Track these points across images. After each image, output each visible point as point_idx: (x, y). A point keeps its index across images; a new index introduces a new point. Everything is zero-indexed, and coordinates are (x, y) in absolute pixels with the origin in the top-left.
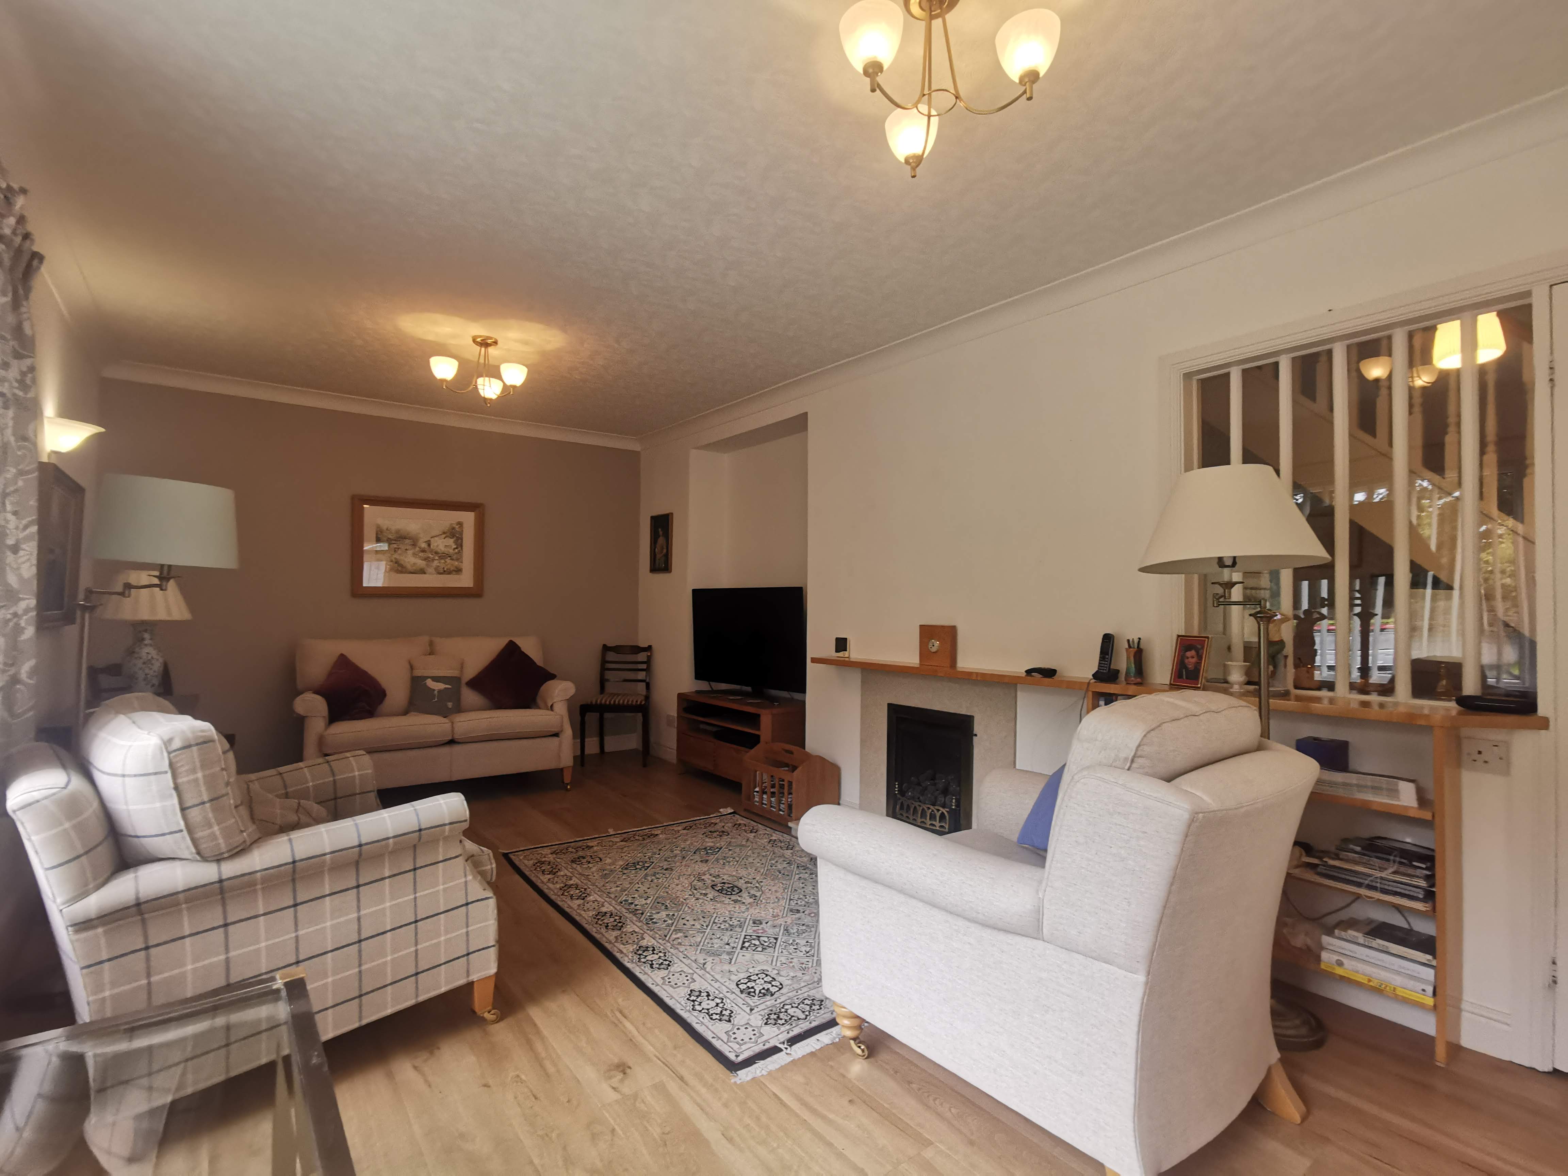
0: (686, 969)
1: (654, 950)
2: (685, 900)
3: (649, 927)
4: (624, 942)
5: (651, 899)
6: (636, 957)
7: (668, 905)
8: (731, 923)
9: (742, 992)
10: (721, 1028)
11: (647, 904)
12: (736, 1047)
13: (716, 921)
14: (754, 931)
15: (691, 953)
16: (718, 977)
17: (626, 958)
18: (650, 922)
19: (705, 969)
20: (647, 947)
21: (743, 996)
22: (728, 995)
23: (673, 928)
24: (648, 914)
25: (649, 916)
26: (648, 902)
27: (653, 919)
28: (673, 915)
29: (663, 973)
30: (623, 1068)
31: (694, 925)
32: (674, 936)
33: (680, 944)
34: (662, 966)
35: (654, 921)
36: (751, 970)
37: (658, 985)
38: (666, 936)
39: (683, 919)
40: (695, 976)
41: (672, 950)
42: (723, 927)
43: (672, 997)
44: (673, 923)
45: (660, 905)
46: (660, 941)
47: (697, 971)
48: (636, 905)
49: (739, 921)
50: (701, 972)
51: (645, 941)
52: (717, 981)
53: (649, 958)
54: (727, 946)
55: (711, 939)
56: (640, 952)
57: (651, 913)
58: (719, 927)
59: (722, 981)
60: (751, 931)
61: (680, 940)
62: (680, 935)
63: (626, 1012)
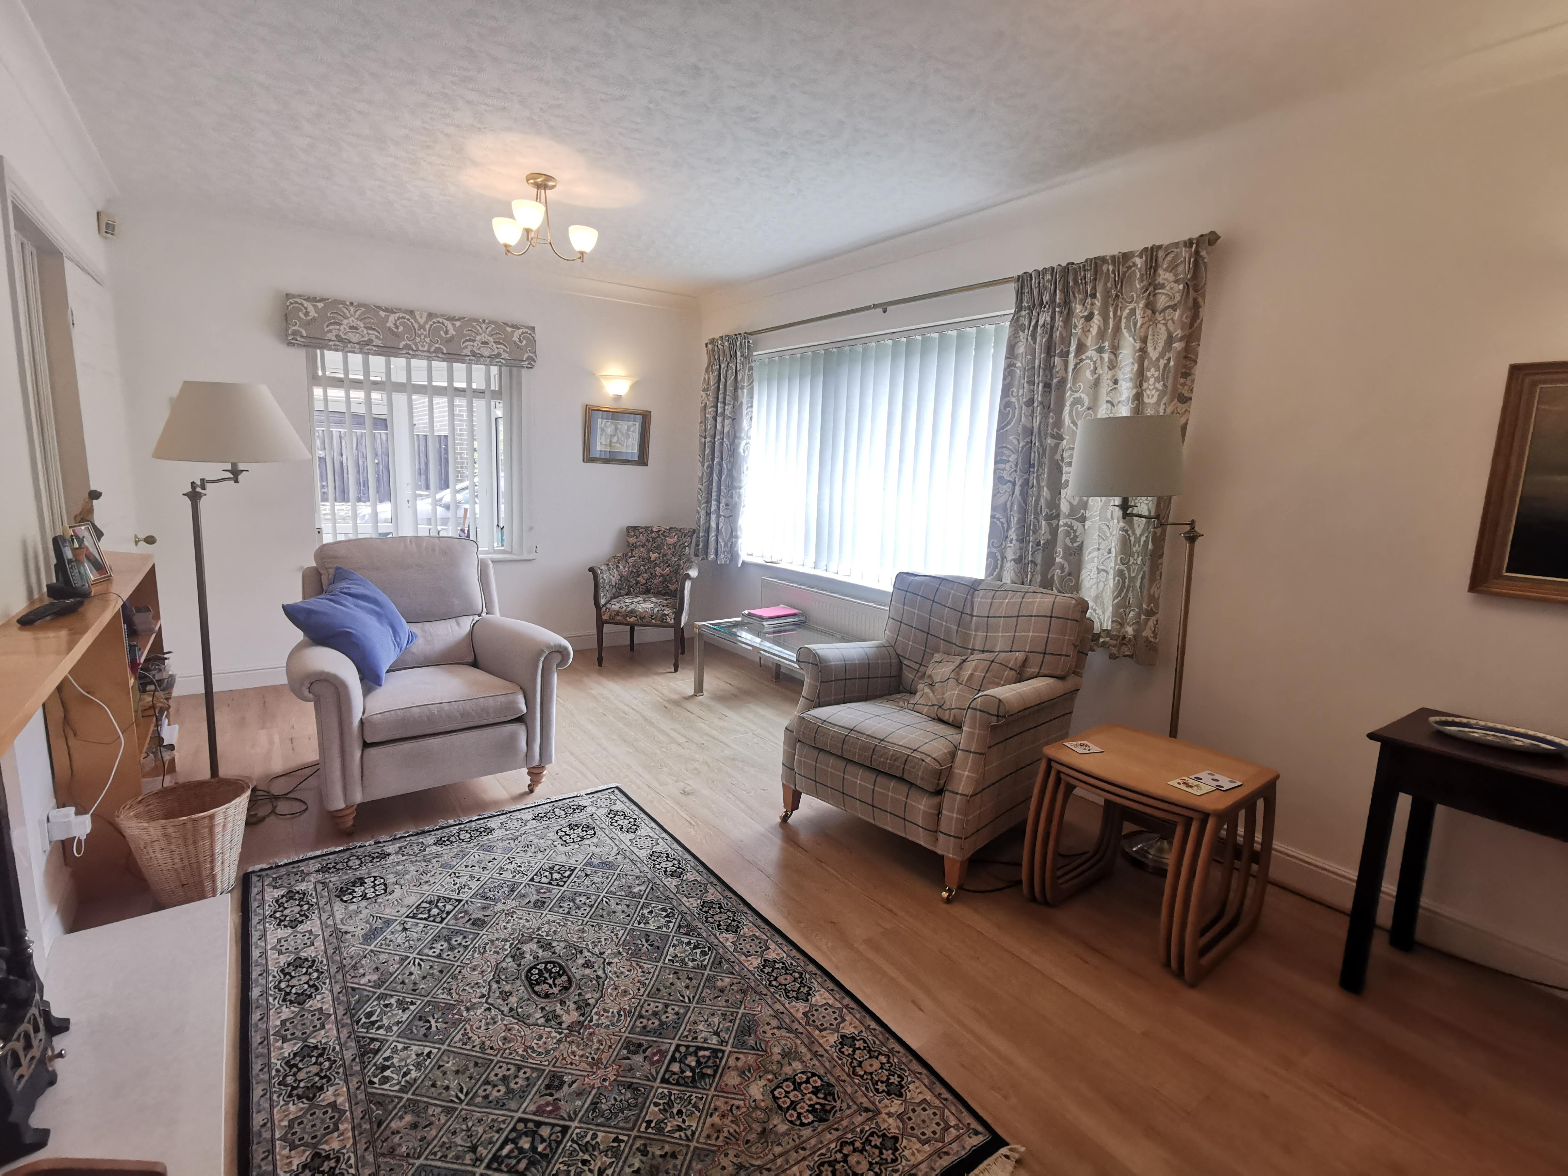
0: (636, 850)
1: (665, 871)
2: (619, 953)
3: (671, 903)
4: (697, 885)
5: (669, 957)
6: (683, 865)
7: (644, 942)
8: (572, 904)
9: (594, 828)
10: (619, 807)
11: (674, 946)
12: (612, 797)
13: (588, 909)
14: (550, 891)
15: (627, 866)
16: (609, 841)
17: (693, 864)
18: (669, 911)
19: (619, 848)
20: (672, 875)
21: (594, 825)
22: (605, 827)
23: (643, 901)
24: (671, 925)
25: (670, 922)
26: (671, 949)
27: (665, 917)
28: (639, 923)
29: (657, 849)
30: (684, 793)
31: (617, 904)
32: (643, 888)
33: (638, 878)
34: (657, 855)
35: (664, 914)
36: (577, 846)
37: (663, 838)
38: (652, 888)
39: (629, 916)
40: (629, 844)
41: (647, 870)
42: (583, 899)
43: (651, 828)
44: (642, 908)
45: (656, 944)
46: (658, 882)
47: (626, 848)
48: (689, 943)
49: (561, 907)
50: (622, 846)
51: (674, 883)
52: (611, 838)
53: (670, 864)
54: (589, 873)
55: (602, 883)
56: (679, 870)
57: (668, 927)
58: (588, 898)
59: (607, 838)
60: (554, 891)
61: (637, 882)
62: (636, 890)
63: (687, 824)
